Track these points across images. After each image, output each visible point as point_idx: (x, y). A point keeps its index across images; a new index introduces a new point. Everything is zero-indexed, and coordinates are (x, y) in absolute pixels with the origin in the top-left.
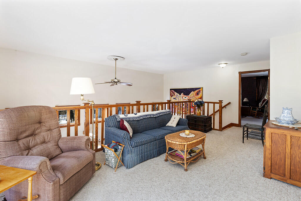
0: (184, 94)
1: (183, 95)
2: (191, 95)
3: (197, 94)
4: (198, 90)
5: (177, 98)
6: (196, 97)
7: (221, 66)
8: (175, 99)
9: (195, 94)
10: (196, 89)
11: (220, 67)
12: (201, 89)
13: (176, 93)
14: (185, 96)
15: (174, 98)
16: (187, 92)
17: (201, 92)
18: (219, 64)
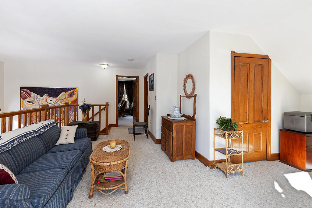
0: (50, 95)
1: (47, 97)
2: (61, 96)
3: (71, 95)
4: (71, 91)
5: (36, 101)
6: (68, 99)
7: (103, 66)
8: (32, 102)
9: (67, 96)
10: (68, 89)
11: (101, 67)
12: (75, 90)
13: (33, 94)
14: (51, 98)
15: (29, 102)
16: (54, 92)
17: (76, 93)
18: (101, 64)
